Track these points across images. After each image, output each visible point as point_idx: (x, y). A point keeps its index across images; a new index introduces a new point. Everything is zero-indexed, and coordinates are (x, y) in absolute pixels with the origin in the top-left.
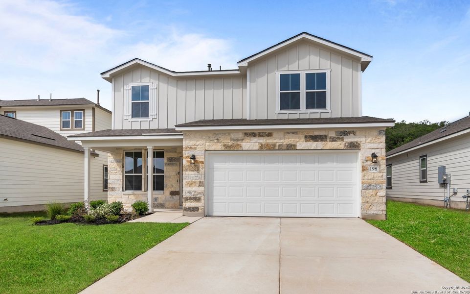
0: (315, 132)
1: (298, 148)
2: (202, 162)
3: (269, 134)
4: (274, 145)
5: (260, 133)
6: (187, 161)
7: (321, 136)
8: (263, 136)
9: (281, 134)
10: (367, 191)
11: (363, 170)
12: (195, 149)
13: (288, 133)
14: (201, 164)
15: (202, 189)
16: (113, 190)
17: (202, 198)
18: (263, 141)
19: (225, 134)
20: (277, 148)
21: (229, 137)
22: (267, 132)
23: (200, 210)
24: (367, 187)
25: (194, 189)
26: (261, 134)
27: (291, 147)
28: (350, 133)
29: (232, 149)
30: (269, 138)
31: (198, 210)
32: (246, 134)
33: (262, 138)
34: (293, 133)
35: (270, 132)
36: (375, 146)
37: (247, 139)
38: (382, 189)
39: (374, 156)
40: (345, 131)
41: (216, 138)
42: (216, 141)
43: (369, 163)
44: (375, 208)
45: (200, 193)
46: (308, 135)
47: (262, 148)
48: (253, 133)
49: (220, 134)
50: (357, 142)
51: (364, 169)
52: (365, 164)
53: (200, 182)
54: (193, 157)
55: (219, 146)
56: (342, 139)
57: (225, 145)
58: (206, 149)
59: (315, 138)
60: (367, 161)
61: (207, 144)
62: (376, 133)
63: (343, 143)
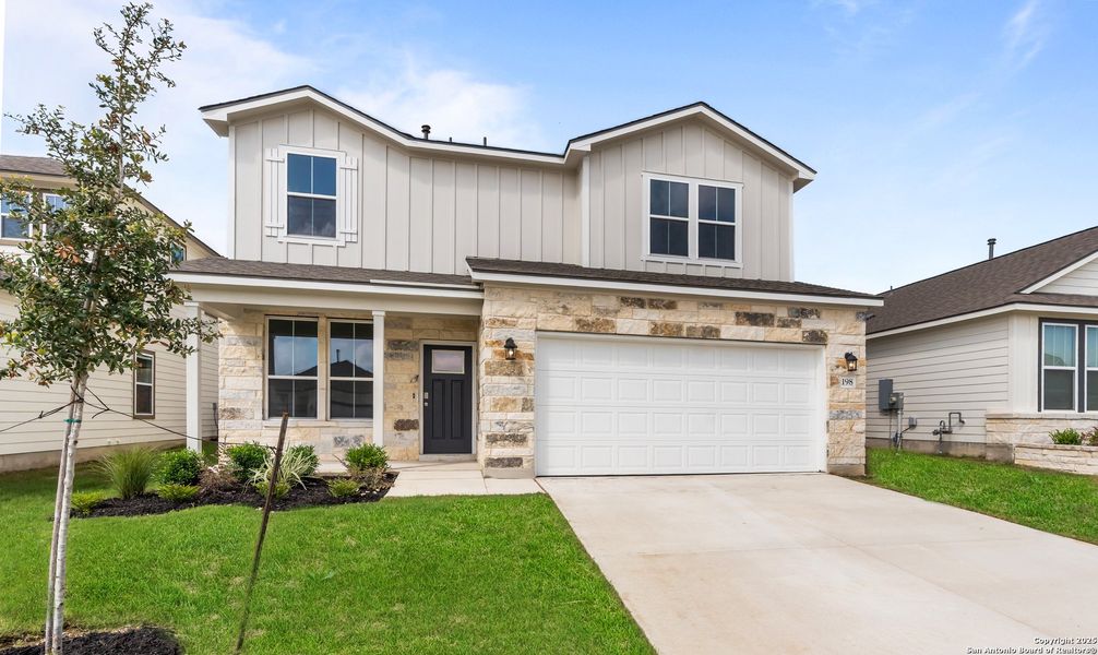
0: (753, 307)
1: (723, 337)
2: (530, 357)
3: (671, 306)
4: (679, 328)
5: (652, 300)
6: (495, 352)
7: (763, 315)
8: (658, 308)
9: (693, 306)
10: (838, 423)
11: (832, 384)
12: (514, 325)
13: (706, 304)
14: (526, 361)
15: (529, 416)
16: (233, 417)
17: (530, 436)
18: (658, 316)
19: (580, 297)
20: (684, 334)
21: (589, 305)
22: (667, 299)
23: (525, 464)
24: (838, 414)
25: (511, 416)
26: (654, 302)
27: (710, 333)
28: (811, 312)
29: (594, 330)
30: (670, 311)
31: (521, 463)
32: (624, 300)
33: (657, 311)
34: (715, 305)
35: (673, 299)
36: (850, 339)
37: (627, 311)
38: (859, 418)
39: (850, 357)
40: (803, 310)
41: (561, 304)
42: (561, 310)
43: (841, 370)
44: (848, 454)
45: (524, 426)
46: (741, 311)
47: (657, 331)
48: (639, 299)
49: (570, 295)
50: (822, 332)
51: (833, 382)
52: (836, 372)
53: (525, 400)
54: (510, 344)
55: (567, 323)
56: (799, 325)
57: (578, 322)
58: (539, 326)
59: (754, 319)
60: (838, 367)
61: (541, 316)
62: (851, 316)
63: (800, 332)
